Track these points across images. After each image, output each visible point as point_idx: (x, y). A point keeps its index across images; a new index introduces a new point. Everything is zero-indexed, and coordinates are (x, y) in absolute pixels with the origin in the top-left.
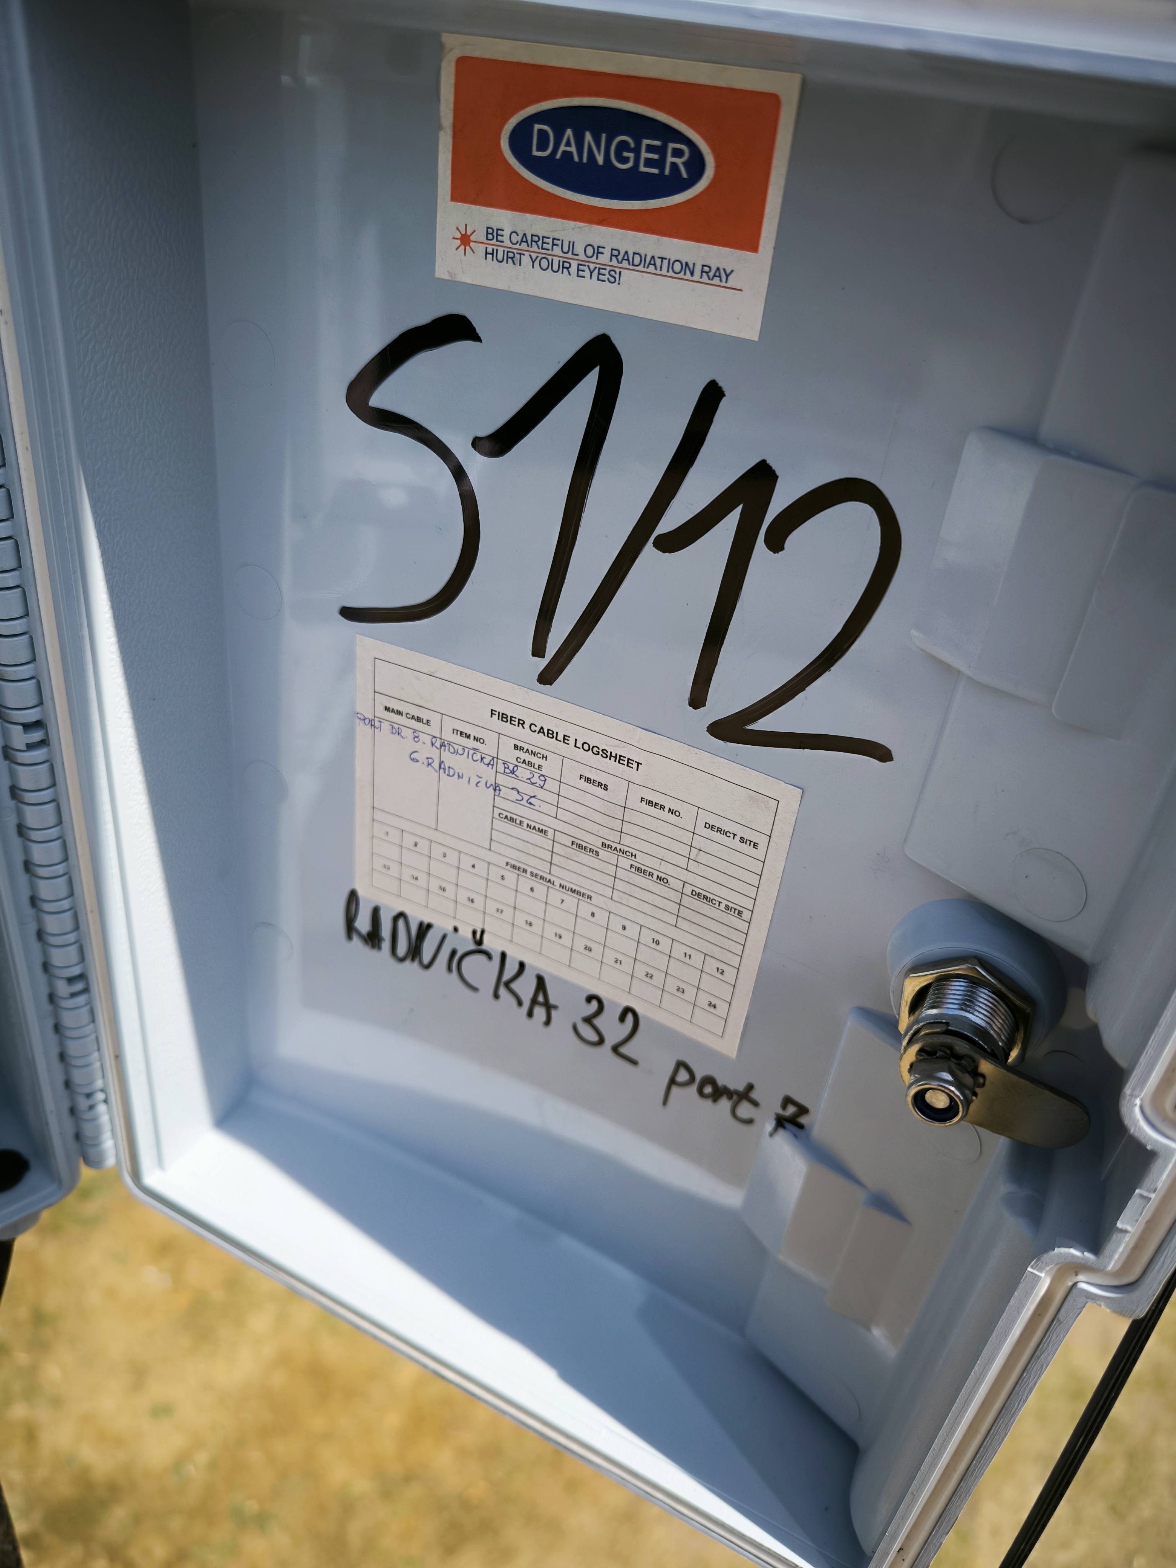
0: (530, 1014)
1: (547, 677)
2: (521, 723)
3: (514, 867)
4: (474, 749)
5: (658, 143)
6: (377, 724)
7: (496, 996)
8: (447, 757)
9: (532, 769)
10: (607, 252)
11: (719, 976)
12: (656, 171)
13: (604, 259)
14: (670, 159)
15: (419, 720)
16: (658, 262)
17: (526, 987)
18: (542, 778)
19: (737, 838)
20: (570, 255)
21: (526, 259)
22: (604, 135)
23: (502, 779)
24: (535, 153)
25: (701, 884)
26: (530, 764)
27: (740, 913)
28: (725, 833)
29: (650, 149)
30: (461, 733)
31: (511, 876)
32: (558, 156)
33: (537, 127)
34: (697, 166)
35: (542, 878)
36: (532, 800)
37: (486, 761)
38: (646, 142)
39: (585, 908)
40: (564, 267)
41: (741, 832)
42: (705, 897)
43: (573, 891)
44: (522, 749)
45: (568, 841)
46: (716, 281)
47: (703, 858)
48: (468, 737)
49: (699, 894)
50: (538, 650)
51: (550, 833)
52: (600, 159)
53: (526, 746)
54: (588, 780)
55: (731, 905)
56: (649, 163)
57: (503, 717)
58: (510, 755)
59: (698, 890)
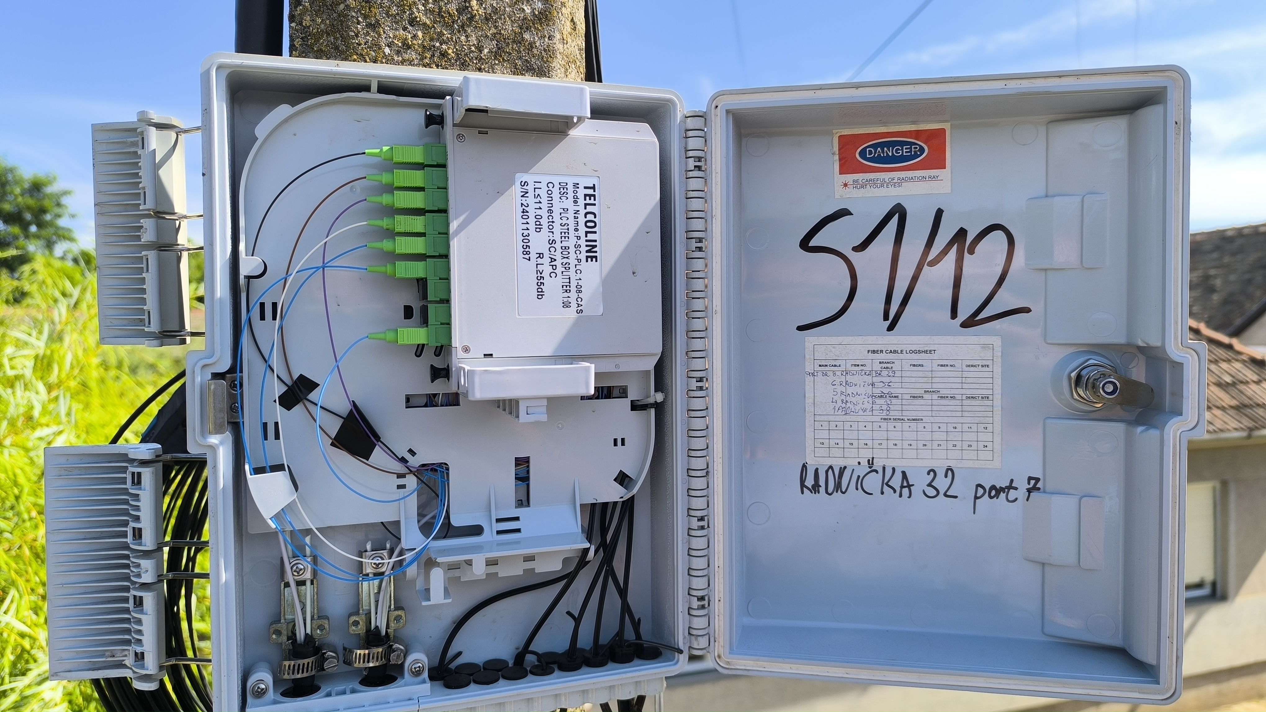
0: (901, 496)
1: (891, 328)
2: (882, 351)
3: (885, 419)
4: (861, 370)
5: (909, 147)
6: (816, 374)
7: (882, 493)
8: (849, 378)
9: (888, 370)
10: (896, 179)
11: (986, 431)
12: (909, 154)
13: (896, 181)
14: (913, 150)
15: (835, 366)
16: (914, 178)
17: (896, 482)
18: (893, 372)
19: (980, 366)
20: (883, 182)
21: (868, 186)
22: (891, 148)
23: (875, 379)
24: (868, 156)
25: (969, 392)
26: (887, 368)
27: (988, 397)
28: (975, 366)
29: (906, 149)
30: (855, 365)
31: (884, 425)
32: (876, 156)
33: (868, 149)
34: (922, 150)
35: (899, 419)
36: (890, 384)
37: (867, 374)
38: (904, 147)
39: (920, 426)
40: (882, 186)
41: (980, 363)
42: (972, 397)
43: (914, 420)
44: (883, 362)
45: (908, 397)
46: (934, 179)
47: (969, 380)
48: (858, 366)
49: (969, 398)
50: (886, 318)
51: (900, 395)
52: (890, 154)
53: (884, 361)
54: (914, 365)
55: (983, 396)
56: (906, 152)
57: (874, 352)
58: (877, 367)
59: (968, 396)
